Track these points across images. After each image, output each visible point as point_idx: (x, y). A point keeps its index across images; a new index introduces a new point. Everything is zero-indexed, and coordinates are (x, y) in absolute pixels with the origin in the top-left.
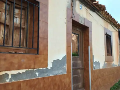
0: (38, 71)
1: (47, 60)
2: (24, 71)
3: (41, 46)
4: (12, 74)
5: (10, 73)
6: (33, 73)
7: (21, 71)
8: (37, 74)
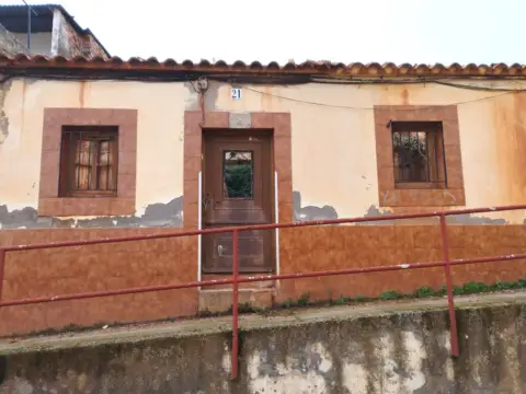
0: (118, 218)
1: (134, 203)
2: (95, 217)
3: (121, 186)
4: (79, 221)
5: (76, 218)
6: (108, 221)
7: (90, 218)
8: (115, 222)
